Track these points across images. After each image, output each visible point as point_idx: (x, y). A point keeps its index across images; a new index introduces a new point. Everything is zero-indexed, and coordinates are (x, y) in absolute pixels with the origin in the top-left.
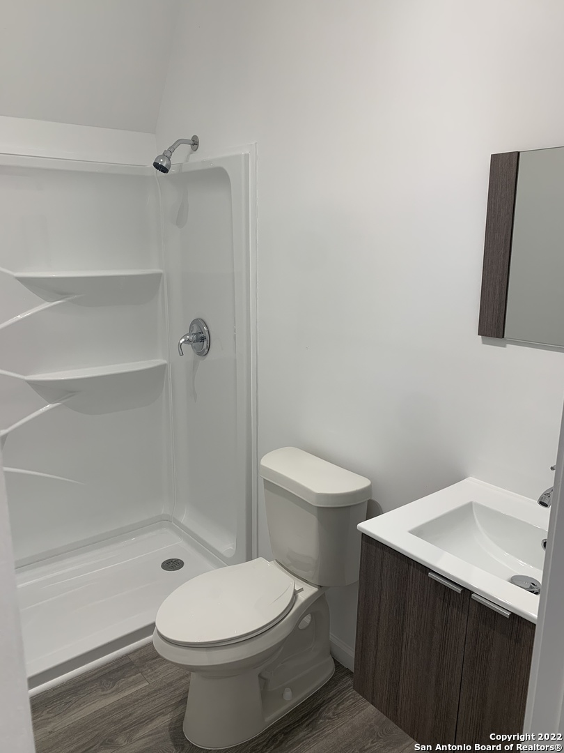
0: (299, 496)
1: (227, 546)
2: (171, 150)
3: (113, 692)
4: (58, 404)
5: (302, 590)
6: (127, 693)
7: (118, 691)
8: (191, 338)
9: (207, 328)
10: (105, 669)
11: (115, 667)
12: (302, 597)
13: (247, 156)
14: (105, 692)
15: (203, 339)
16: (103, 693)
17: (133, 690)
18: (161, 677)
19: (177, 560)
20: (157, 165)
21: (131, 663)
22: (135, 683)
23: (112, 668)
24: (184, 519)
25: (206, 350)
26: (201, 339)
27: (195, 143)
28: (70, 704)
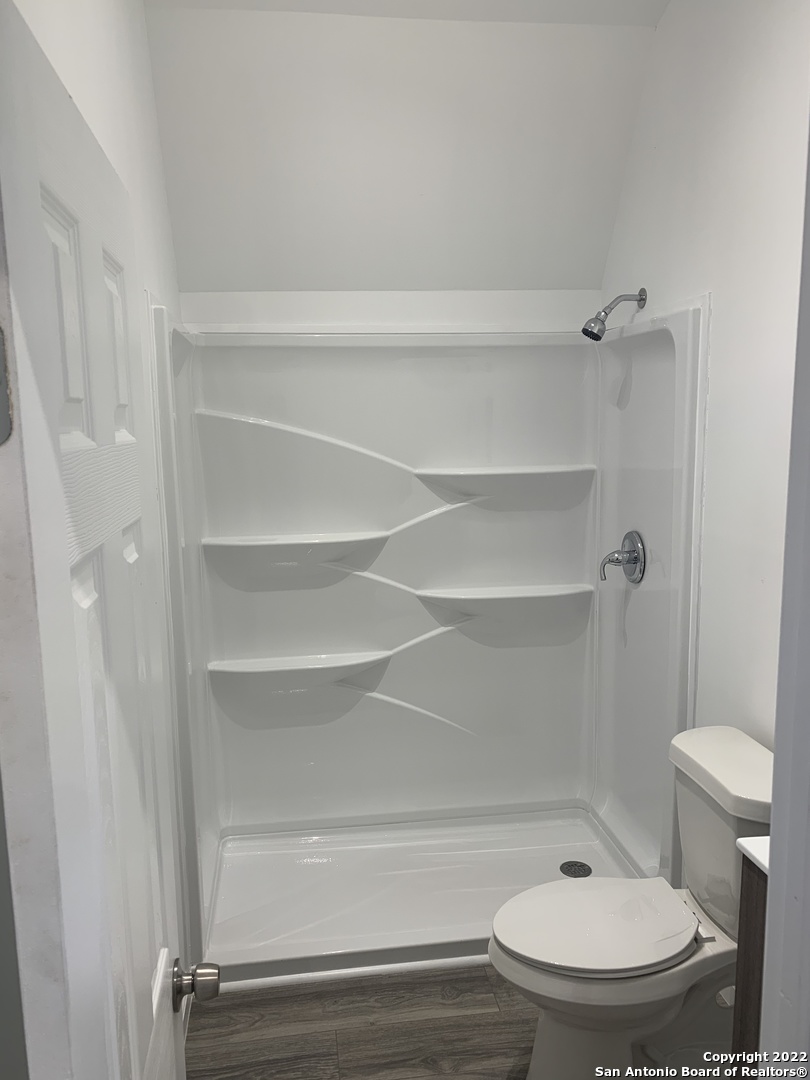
0: (709, 793)
1: (650, 860)
2: (608, 310)
3: (454, 1004)
4: (450, 628)
5: (712, 939)
6: (469, 1012)
7: (459, 1005)
8: (620, 558)
9: (643, 545)
10: (453, 974)
11: (466, 975)
12: (709, 950)
13: (697, 312)
14: (444, 1001)
15: (636, 560)
16: (441, 1001)
17: (478, 1011)
18: (517, 1007)
19: (583, 865)
20: (586, 332)
21: (486, 978)
22: (483, 1004)
23: (461, 976)
24: (603, 811)
25: (640, 576)
26: (635, 559)
27: (642, 299)
28: (403, 999)
